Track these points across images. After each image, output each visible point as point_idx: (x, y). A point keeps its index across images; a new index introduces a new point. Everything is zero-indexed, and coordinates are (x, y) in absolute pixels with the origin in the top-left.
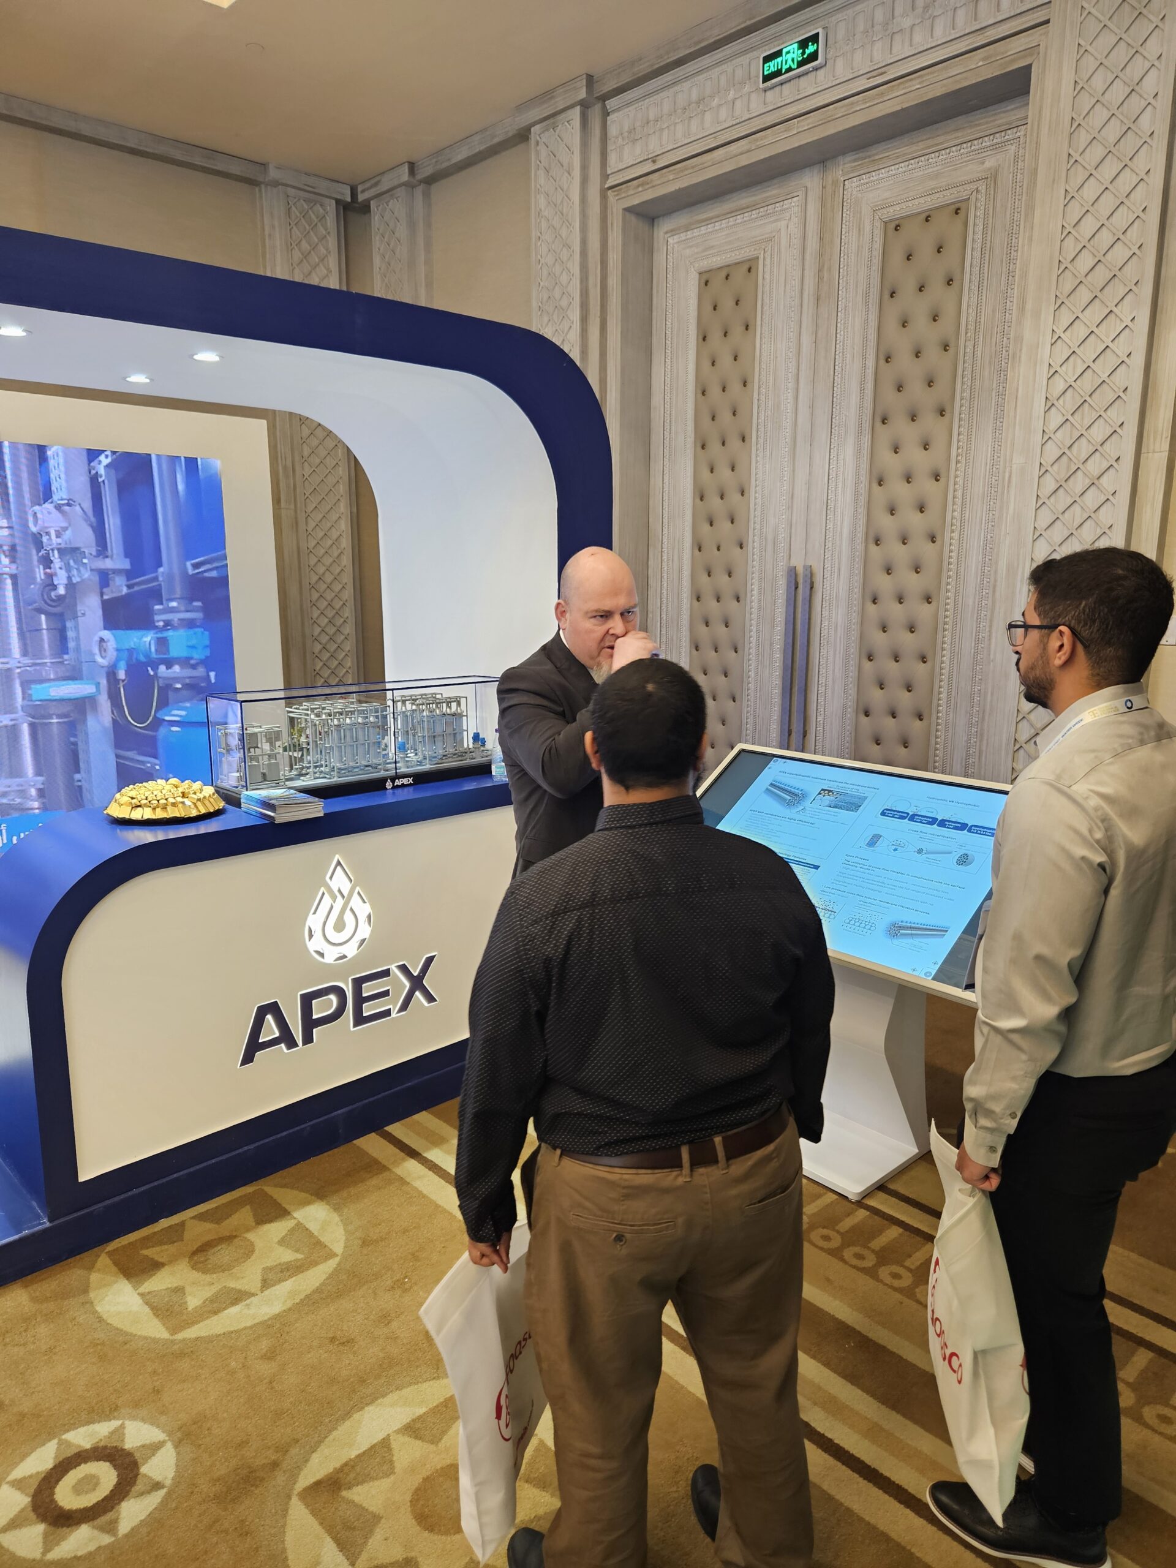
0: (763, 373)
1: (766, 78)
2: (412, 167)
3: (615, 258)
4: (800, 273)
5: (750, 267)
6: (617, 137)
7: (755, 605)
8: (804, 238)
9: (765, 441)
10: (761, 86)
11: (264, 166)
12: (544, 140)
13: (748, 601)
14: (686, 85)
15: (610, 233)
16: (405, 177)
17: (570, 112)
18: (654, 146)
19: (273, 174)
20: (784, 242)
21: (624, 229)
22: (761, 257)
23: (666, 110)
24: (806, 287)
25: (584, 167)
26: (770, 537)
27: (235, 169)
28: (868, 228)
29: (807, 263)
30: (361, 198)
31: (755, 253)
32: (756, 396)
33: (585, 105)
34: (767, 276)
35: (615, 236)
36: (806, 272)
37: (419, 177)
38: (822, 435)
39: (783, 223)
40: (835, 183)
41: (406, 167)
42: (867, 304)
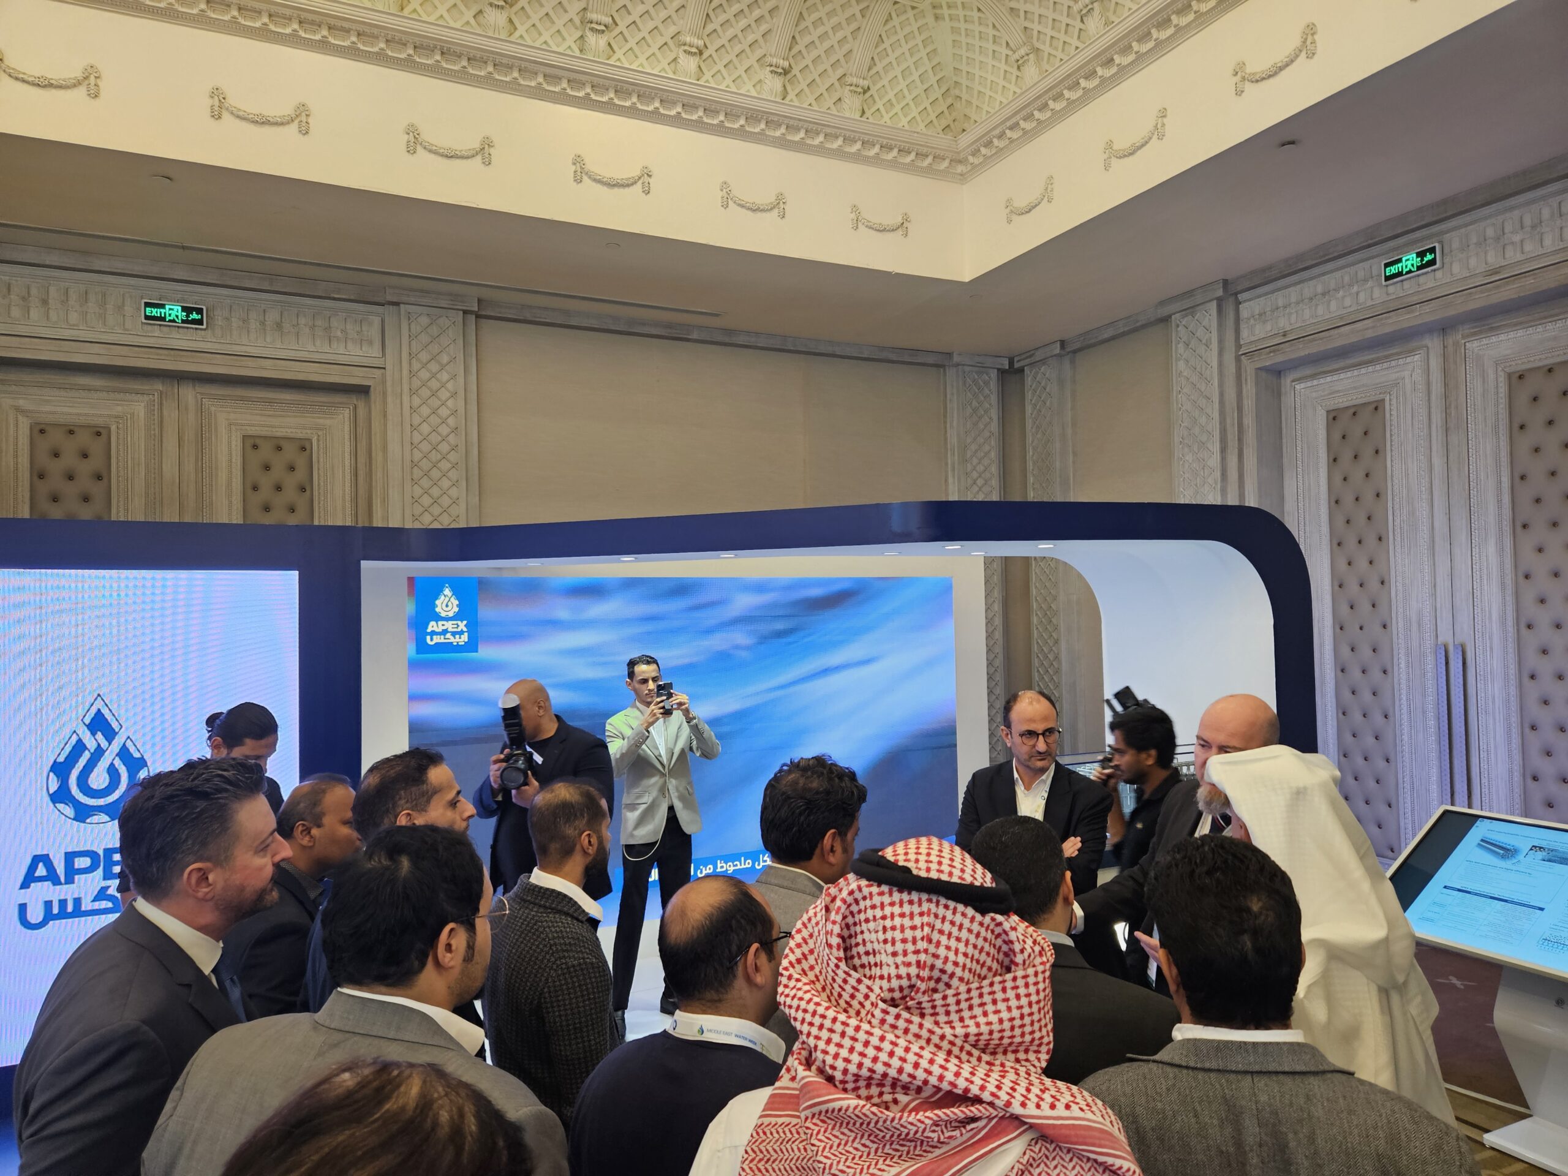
0: (1396, 487)
1: (1387, 278)
2: (1063, 344)
3: (1249, 403)
4: (1427, 410)
5: (1377, 407)
6: (1249, 319)
7: (1404, 677)
8: (1428, 384)
9: (1402, 539)
10: (1384, 283)
11: (950, 355)
12: (1184, 323)
13: (1396, 674)
14: (1312, 283)
15: (1244, 386)
16: (1057, 351)
17: (1208, 304)
18: (1283, 323)
19: (956, 359)
20: (1408, 387)
21: (1257, 384)
22: (1387, 399)
23: (1293, 300)
24: (1434, 420)
25: (1221, 341)
26: (1414, 619)
27: (930, 360)
28: (1491, 376)
29: (1433, 405)
30: (1017, 365)
31: (1382, 396)
32: (1390, 504)
33: (1220, 301)
34: (1394, 413)
35: (1250, 389)
36: (1433, 410)
37: (1068, 350)
38: (1462, 536)
39: (1407, 374)
40: (1456, 344)
41: (1058, 345)
42: (1497, 433)
